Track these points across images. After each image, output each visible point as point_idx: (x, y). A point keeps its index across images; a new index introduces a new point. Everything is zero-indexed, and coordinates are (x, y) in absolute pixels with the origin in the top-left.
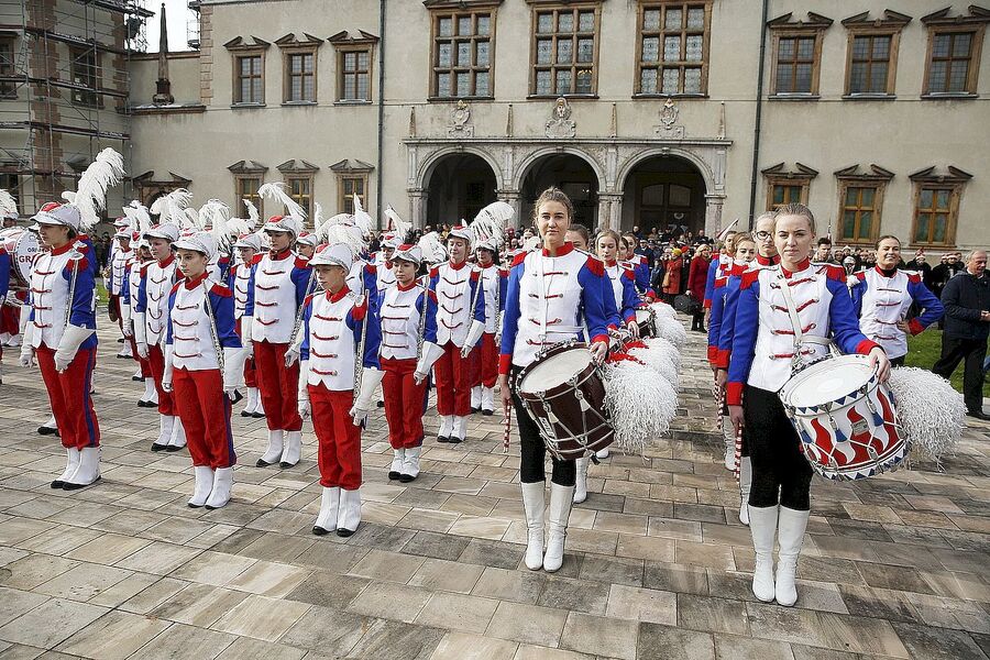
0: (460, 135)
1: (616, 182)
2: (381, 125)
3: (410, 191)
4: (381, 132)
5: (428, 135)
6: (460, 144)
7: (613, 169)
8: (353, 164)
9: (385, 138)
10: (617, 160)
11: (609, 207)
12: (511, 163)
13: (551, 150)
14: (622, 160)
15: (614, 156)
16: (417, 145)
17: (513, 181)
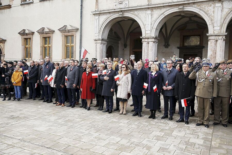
0: (122, 6)
1: (221, 26)
2: (82, 6)
3: (96, 40)
4: (81, 9)
5: (105, 9)
6: (121, 11)
7: (219, 18)
8: (69, 28)
9: (84, 12)
10: (222, 11)
11: (216, 44)
12: (150, 20)
13: (176, 10)
14: (226, 11)
15: (220, 9)
16: (100, 14)
17: (151, 31)
